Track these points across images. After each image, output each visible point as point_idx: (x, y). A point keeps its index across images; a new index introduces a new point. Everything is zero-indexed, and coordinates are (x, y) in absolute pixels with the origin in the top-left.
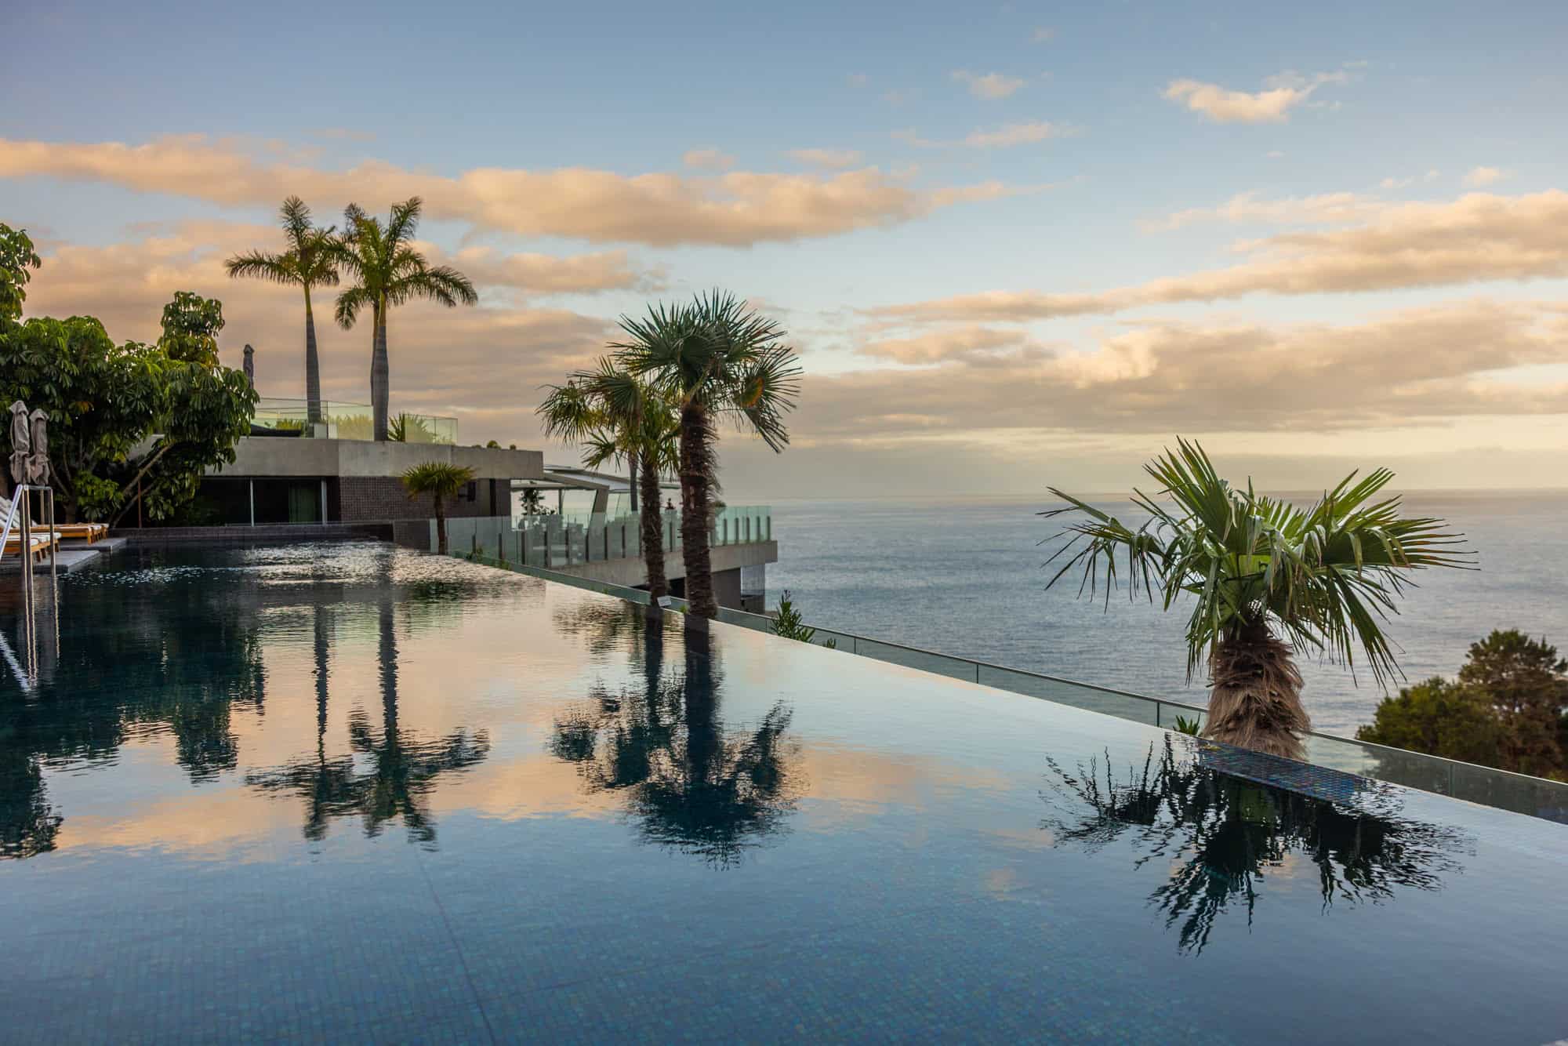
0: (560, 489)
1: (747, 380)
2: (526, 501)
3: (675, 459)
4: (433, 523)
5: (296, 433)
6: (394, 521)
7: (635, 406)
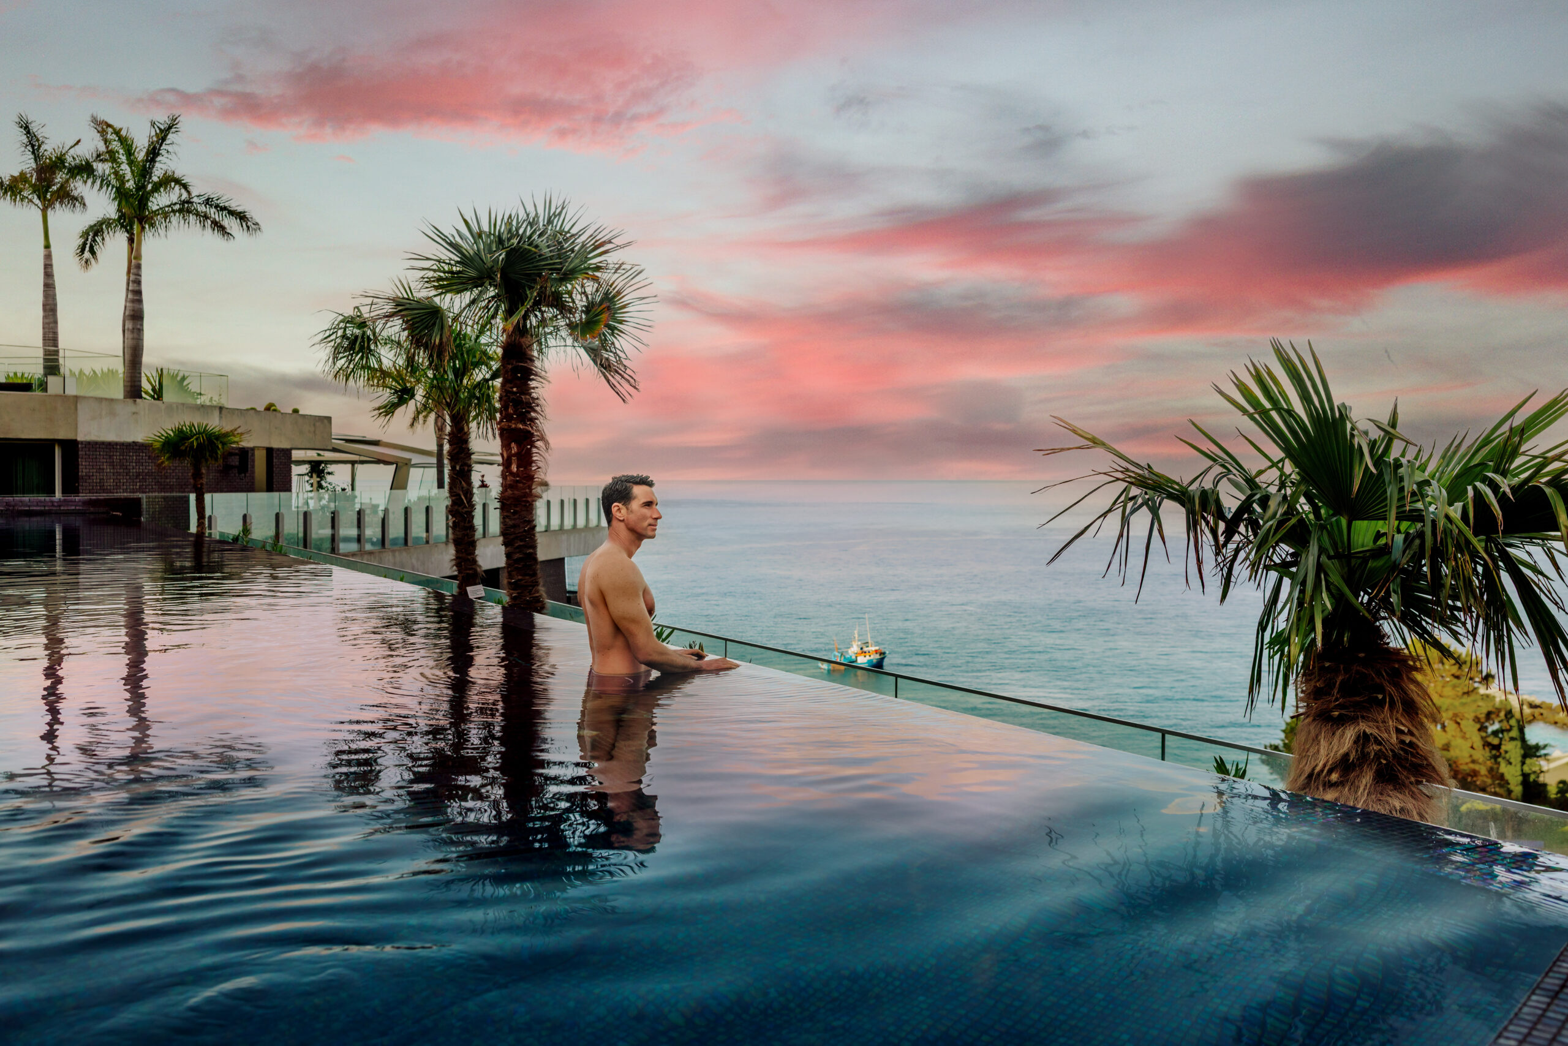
0: (353, 463)
1: (588, 309)
2: (311, 477)
3: (492, 411)
4: (193, 497)
5: (26, 387)
6: (144, 495)
7: (441, 339)
